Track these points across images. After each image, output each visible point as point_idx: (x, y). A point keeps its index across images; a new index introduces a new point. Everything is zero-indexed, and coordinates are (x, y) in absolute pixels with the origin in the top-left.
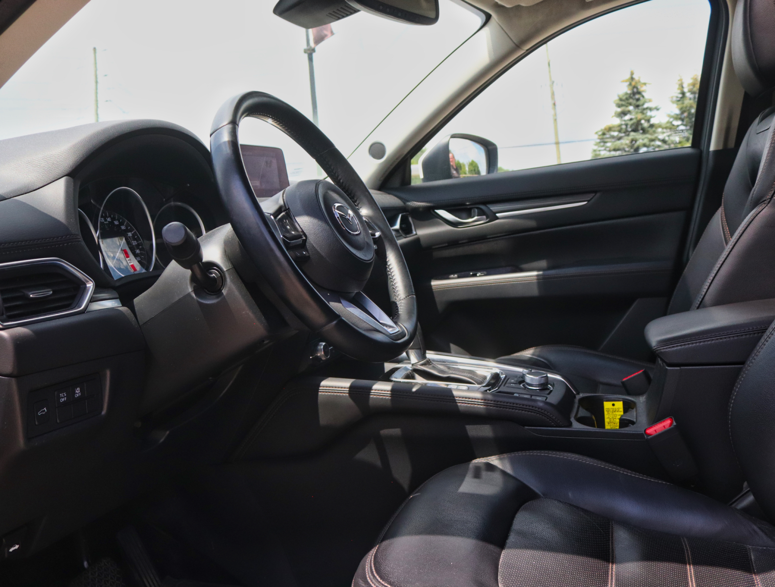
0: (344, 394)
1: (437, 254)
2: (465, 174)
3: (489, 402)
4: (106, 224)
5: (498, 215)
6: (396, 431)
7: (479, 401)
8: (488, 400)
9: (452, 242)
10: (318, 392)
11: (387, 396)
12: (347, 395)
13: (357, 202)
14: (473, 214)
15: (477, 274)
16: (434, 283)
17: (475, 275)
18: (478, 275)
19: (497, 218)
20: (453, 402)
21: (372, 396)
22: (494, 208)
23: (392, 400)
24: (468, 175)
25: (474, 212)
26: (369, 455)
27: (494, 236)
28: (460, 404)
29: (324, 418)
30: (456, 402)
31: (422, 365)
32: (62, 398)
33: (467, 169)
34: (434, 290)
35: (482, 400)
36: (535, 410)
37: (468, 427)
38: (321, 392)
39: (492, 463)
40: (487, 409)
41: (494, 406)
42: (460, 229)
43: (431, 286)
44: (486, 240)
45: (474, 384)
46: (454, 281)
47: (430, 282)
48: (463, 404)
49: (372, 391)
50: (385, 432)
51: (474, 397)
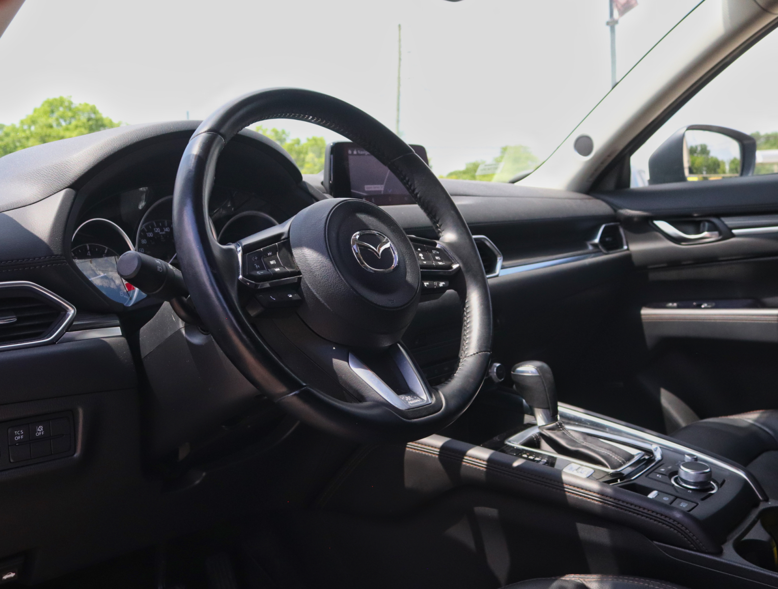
0: (434, 456)
1: (653, 276)
2: (724, 172)
3: (607, 498)
4: (162, 235)
5: (735, 231)
6: (493, 512)
7: (595, 494)
8: (607, 496)
9: (673, 262)
10: (406, 447)
11: (482, 467)
12: (437, 456)
13: (440, 223)
14: (701, 229)
15: (701, 305)
16: (646, 312)
17: (699, 307)
18: (703, 306)
19: (733, 236)
20: (561, 490)
21: (464, 463)
22: (729, 222)
23: (486, 472)
24: (728, 175)
25: (704, 226)
26: (461, 533)
27: (729, 258)
28: (569, 494)
29: (410, 481)
30: (565, 491)
31: (549, 429)
32: (18, 435)
33: (727, 168)
34: (643, 321)
35: (598, 494)
36: (669, 522)
37: (580, 526)
38: (409, 447)
39: (588, 585)
40: (603, 507)
41: (613, 506)
42: (683, 246)
43: (639, 315)
44: (717, 263)
45: (606, 466)
46: (672, 312)
47: (640, 309)
48: (573, 495)
49: (466, 458)
50: (480, 510)
51: (588, 489)
